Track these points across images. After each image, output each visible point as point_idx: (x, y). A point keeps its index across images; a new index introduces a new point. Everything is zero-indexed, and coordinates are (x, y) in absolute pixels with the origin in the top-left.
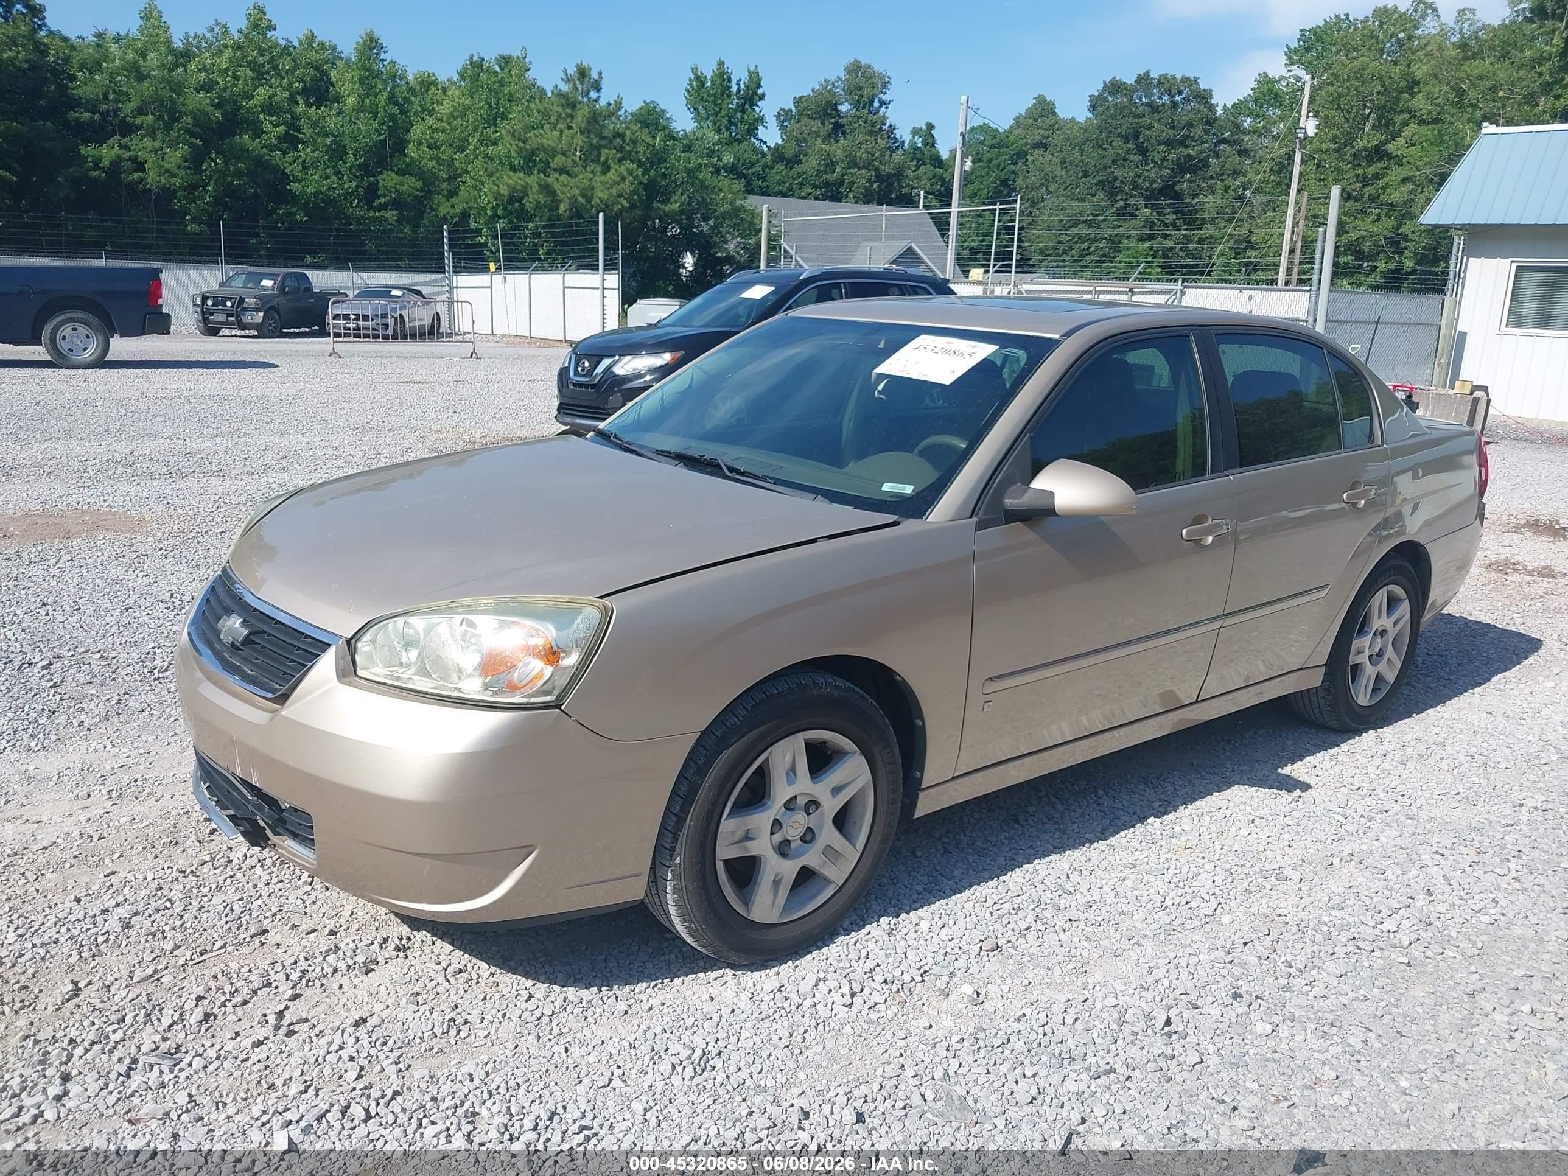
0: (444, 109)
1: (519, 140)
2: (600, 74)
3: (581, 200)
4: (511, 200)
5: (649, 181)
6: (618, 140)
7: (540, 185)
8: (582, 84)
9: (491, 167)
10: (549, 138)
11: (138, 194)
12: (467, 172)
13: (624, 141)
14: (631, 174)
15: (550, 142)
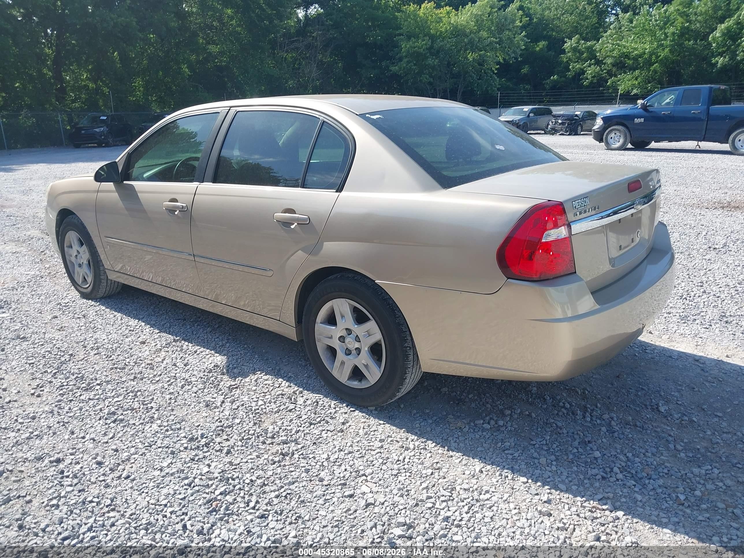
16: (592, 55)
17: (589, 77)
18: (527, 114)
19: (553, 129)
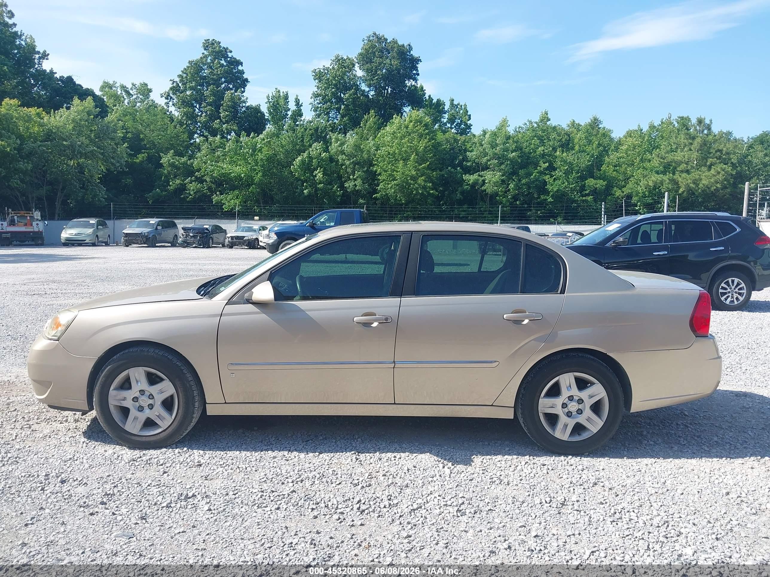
0: (624, 147)
1: (661, 158)
2: (711, 121)
3: (692, 185)
4: (655, 188)
5: (737, 173)
6: (718, 153)
7: (669, 180)
8: (700, 127)
9: (645, 173)
10: (679, 156)
11: (483, 195)
12: (633, 176)
13: (722, 153)
14: (723, 170)
15: (679, 158)
16: (189, 172)
17: (192, 193)
18: (155, 227)
19: (184, 242)
